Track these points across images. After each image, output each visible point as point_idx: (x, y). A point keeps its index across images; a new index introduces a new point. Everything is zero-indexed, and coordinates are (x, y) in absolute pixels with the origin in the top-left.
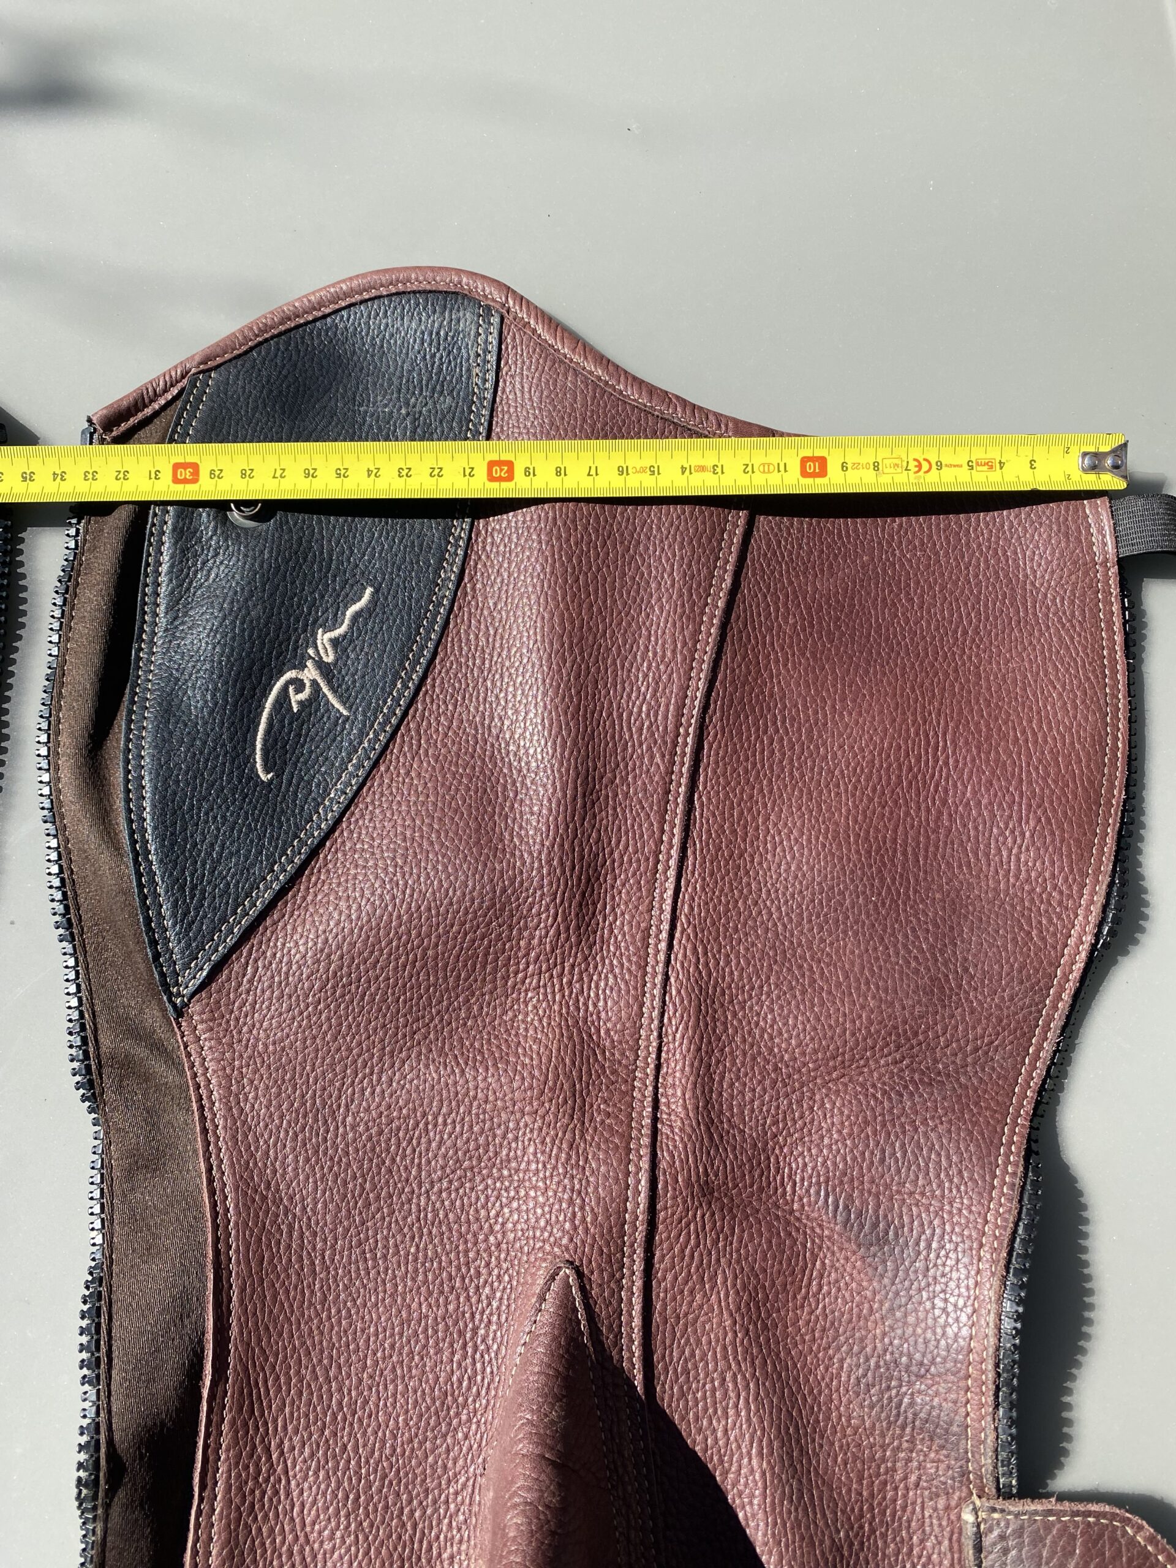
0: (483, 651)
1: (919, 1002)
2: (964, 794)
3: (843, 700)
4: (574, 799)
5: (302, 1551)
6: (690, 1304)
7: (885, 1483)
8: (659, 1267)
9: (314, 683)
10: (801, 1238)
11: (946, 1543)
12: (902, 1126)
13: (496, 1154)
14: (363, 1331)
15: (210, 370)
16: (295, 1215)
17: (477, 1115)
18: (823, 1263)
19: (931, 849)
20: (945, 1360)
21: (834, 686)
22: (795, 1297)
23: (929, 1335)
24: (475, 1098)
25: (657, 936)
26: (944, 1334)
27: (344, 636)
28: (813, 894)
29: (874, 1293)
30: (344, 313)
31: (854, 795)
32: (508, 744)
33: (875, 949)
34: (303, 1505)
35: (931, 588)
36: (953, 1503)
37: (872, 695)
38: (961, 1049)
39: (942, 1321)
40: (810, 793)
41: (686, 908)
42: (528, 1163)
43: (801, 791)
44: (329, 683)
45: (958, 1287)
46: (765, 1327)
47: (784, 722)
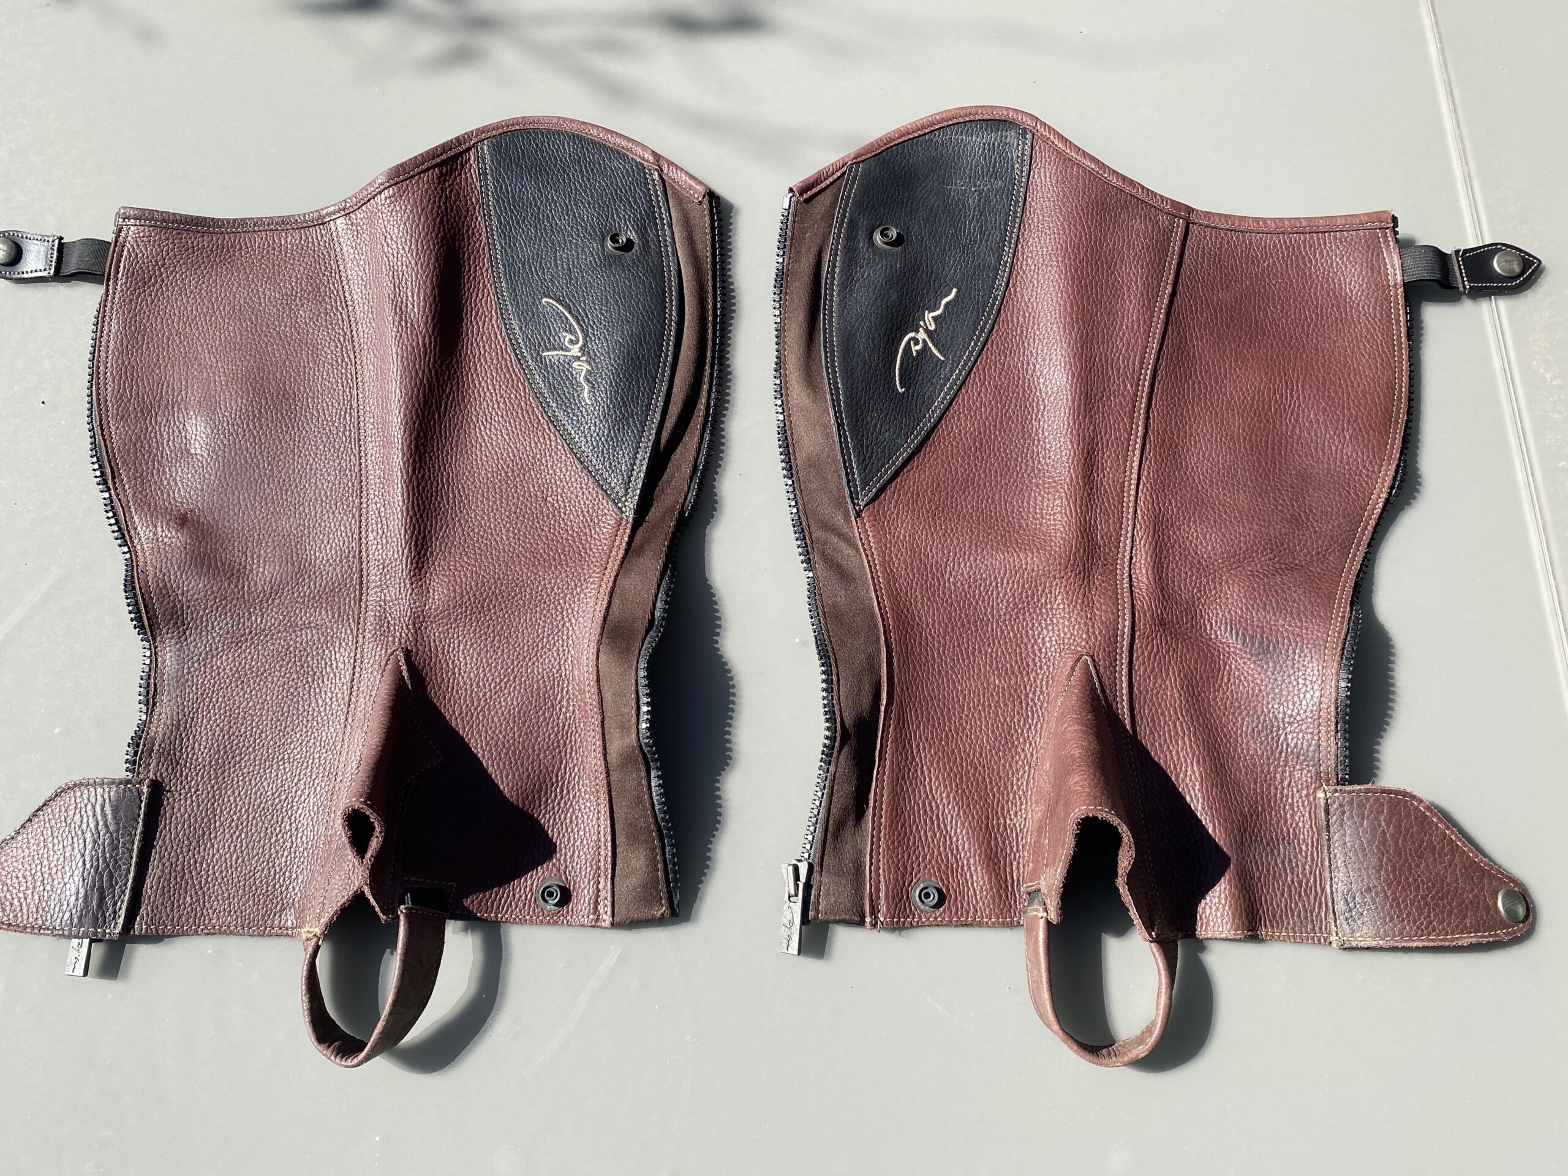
0: (1022, 326)
1: (1284, 527)
2: (1309, 416)
3: (1236, 362)
4: (1079, 406)
5: (930, 804)
6: (1154, 684)
7: (1270, 785)
8: (1136, 664)
9: (924, 340)
10: (1216, 653)
11: (1307, 815)
12: (1276, 591)
13: (1039, 600)
14: (962, 691)
15: (859, 162)
16: (922, 628)
17: (1027, 578)
18: (1230, 667)
19: (1289, 447)
20: (1305, 711)
21: (1231, 353)
22: (1214, 685)
23: (1296, 699)
24: (1026, 569)
25: (1129, 487)
26: (1305, 697)
27: (940, 316)
28: (1219, 470)
29: (1262, 681)
30: (936, 132)
31: (1242, 416)
32: (1039, 379)
33: (1257, 500)
34: (931, 779)
35: (1287, 300)
36: (1311, 791)
37: (1253, 359)
38: (1309, 553)
39: (1303, 690)
40: (1216, 414)
41: (1145, 473)
42: (1059, 605)
43: (1211, 413)
44: (932, 341)
45: (1313, 671)
46: (1197, 700)
47: (1201, 372)
